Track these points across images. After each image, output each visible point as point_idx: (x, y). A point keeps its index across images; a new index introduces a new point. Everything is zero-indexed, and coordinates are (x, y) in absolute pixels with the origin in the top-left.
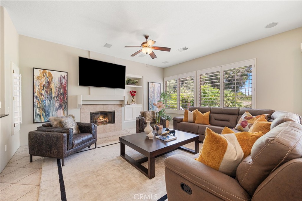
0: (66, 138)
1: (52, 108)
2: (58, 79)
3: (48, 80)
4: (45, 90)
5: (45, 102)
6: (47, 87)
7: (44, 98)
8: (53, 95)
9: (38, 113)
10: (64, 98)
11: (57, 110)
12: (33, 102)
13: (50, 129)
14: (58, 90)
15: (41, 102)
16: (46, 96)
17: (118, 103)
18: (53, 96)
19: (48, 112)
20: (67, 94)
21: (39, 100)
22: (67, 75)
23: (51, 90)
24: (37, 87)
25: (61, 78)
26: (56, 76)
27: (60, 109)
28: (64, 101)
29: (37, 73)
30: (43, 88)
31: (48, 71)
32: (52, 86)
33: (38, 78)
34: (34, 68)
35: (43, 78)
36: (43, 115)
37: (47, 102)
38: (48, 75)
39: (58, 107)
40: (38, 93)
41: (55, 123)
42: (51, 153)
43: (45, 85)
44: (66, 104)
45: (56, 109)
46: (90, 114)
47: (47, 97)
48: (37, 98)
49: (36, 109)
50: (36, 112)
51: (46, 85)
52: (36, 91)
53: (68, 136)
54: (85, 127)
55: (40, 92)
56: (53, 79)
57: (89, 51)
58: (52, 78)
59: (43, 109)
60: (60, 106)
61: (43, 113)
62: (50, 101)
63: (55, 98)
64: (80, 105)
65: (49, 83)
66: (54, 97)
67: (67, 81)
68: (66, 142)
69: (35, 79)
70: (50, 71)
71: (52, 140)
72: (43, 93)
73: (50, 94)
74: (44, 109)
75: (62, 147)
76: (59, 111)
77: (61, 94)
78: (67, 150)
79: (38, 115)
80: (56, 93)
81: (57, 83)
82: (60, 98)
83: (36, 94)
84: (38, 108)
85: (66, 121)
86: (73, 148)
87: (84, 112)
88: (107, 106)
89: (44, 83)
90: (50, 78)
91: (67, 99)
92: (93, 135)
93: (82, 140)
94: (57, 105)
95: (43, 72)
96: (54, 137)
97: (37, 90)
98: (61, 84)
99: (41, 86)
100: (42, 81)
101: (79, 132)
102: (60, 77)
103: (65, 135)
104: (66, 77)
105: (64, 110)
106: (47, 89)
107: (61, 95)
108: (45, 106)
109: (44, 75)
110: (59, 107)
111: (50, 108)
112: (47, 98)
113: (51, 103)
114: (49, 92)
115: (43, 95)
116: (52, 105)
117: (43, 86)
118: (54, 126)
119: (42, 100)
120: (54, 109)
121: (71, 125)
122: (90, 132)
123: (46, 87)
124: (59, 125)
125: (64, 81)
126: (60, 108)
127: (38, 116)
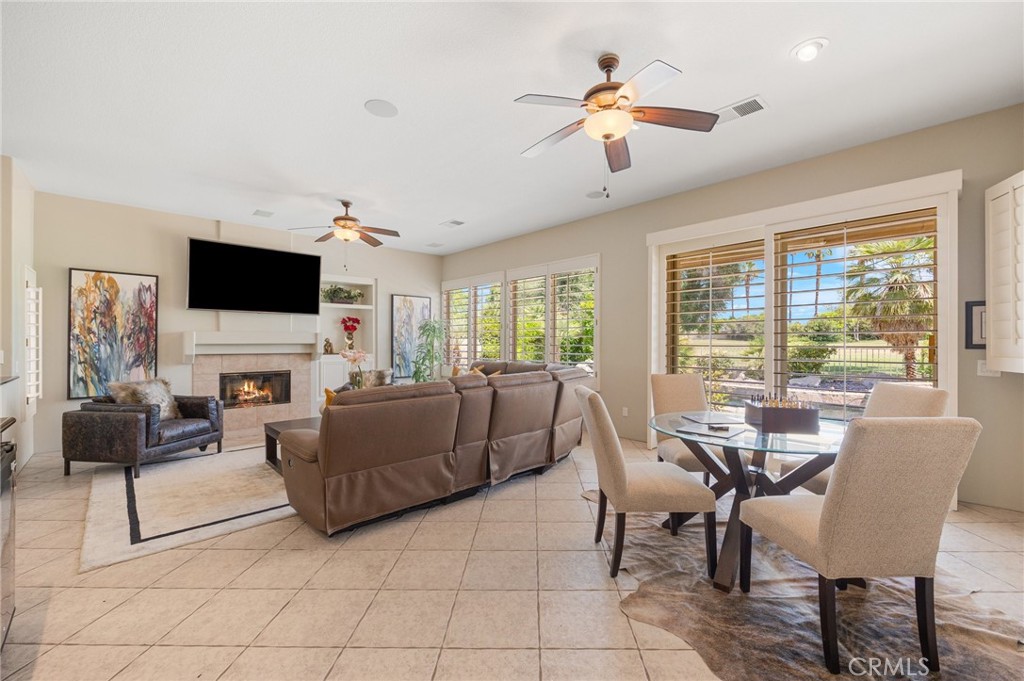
0: (144, 424)
1: (115, 364)
2: (134, 293)
3: (108, 296)
4: (98, 321)
5: (99, 350)
6: (103, 314)
7: (95, 340)
8: (120, 332)
9: (81, 374)
10: (148, 338)
11: (129, 367)
12: (69, 349)
13: (110, 406)
14: (133, 321)
15: (88, 350)
16: (102, 334)
17: (300, 350)
18: (120, 336)
19: (105, 373)
20: (156, 330)
21: (84, 344)
22: (157, 284)
23: (114, 320)
24: (80, 313)
25: (140, 290)
26: (128, 287)
27: (139, 366)
28: (148, 346)
29: (80, 281)
30: (93, 316)
31: (106, 275)
32: (119, 310)
33: (81, 292)
34: (71, 269)
35: (95, 292)
36: (92, 381)
37: (104, 350)
38: (106, 285)
39: (131, 360)
40: (82, 327)
41: (123, 394)
42: (111, 453)
43: (98, 308)
44: (153, 354)
45: (127, 366)
46: (218, 377)
47: (104, 338)
48: (78, 339)
49: (76, 367)
50: (75, 373)
51: (103, 309)
52: (77, 323)
53: (148, 418)
54: (192, 404)
55: (87, 325)
56: (121, 294)
57: (218, 222)
58: (117, 292)
59: (94, 365)
60: (138, 360)
61: (93, 374)
62: (111, 346)
63: (125, 340)
64: (192, 356)
65: (109, 305)
66: (122, 338)
67: (157, 298)
68: (145, 430)
69: (74, 296)
70: (111, 275)
71: (115, 427)
72: (95, 329)
73: (110, 330)
74: (96, 366)
75: (135, 440)
76: (134, 370)
77: (141, 329)
78: (147, 447)
79: (81, 379)
80: (128, 326)
81: (131, 303)
82: (138, 339)
83: (76, 331)
84: (80, 363)
85: (147, 391)
86: (159, 445)
87: (203, 374)
88: (268, 358)
89: (97, 304)
90: (112, 291)
91: (156, 341)
92: (212, 424)
93: (181, 431)
94: (129, 356)
95: (95, 279)
96: (118, 421)
97: (77, 320)
98: (141, 305)
99: (88, 311)
100: (91, 298)
101: (180, 415)
102: (137, 288)
103: (142, 416)
104: (153, 288)
105: (147, 368)
106: (104, 317)
107: (140, 332)
108: (99, 359)
109: (96, 285)
110: (135, 361)
111: (111, 364)
112: (103, 340)
113: (115, 350)
114: (108, 326)
115: (94, 333)
116: (116, 357)
117: (95, 311)
118: (118, 401)
119: (90, 343)
120: (122, 367)
121: (160, 399)
122: (205, 416)
123: (101, 314)
124: (129, 400)
125: (148, 298)
126: (137, 363)
127: (81, 383)
